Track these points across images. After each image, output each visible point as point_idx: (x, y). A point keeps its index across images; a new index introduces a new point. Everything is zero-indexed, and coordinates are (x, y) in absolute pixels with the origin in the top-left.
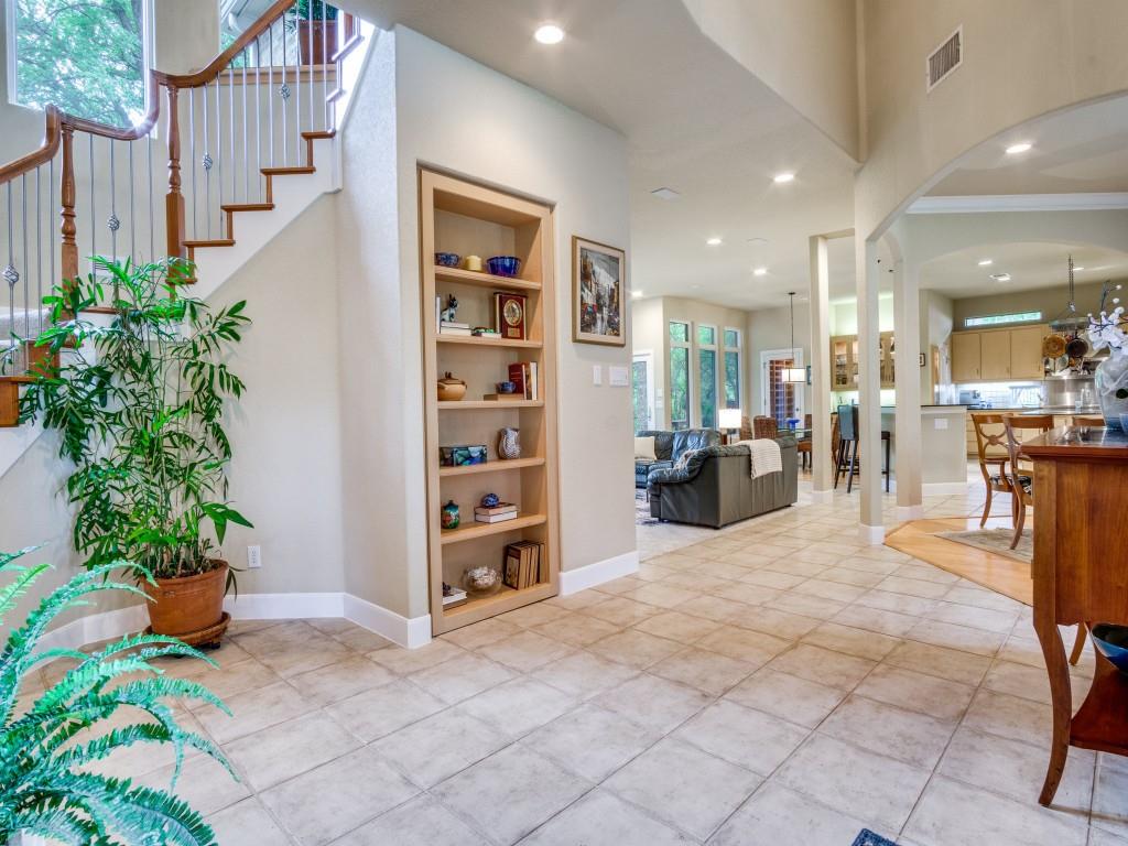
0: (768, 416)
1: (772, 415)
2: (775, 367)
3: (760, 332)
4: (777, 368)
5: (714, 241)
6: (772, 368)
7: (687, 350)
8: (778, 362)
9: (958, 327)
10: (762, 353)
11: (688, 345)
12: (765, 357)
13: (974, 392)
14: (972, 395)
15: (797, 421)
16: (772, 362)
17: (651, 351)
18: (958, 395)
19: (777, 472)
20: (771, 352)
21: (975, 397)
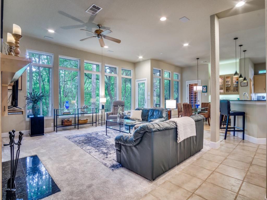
0: (188, 103)
1: (190, 103)
2: (191, 87)
3: (186, 75)
4: (192, 87)
5: (163, 19)
6: (190, 87)
7: (160, 79)
8: (192, 85)
9: (256, 73)
10: (187, 82)
11: (161, 77)
12: (188, 83)
13: (263, 96)
14: (262, 97)
15: (199, 105)
16: (190, 85)
17: (146, 79)
18: (256, 97)
19: (193, 137)
20: (189, 81)
21: (263, 98)
